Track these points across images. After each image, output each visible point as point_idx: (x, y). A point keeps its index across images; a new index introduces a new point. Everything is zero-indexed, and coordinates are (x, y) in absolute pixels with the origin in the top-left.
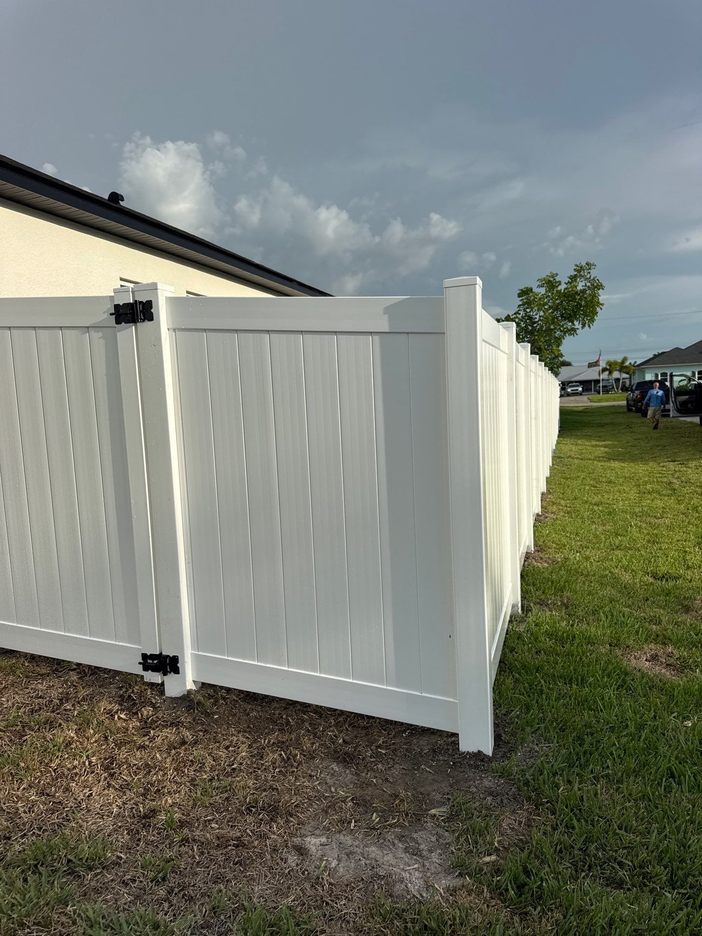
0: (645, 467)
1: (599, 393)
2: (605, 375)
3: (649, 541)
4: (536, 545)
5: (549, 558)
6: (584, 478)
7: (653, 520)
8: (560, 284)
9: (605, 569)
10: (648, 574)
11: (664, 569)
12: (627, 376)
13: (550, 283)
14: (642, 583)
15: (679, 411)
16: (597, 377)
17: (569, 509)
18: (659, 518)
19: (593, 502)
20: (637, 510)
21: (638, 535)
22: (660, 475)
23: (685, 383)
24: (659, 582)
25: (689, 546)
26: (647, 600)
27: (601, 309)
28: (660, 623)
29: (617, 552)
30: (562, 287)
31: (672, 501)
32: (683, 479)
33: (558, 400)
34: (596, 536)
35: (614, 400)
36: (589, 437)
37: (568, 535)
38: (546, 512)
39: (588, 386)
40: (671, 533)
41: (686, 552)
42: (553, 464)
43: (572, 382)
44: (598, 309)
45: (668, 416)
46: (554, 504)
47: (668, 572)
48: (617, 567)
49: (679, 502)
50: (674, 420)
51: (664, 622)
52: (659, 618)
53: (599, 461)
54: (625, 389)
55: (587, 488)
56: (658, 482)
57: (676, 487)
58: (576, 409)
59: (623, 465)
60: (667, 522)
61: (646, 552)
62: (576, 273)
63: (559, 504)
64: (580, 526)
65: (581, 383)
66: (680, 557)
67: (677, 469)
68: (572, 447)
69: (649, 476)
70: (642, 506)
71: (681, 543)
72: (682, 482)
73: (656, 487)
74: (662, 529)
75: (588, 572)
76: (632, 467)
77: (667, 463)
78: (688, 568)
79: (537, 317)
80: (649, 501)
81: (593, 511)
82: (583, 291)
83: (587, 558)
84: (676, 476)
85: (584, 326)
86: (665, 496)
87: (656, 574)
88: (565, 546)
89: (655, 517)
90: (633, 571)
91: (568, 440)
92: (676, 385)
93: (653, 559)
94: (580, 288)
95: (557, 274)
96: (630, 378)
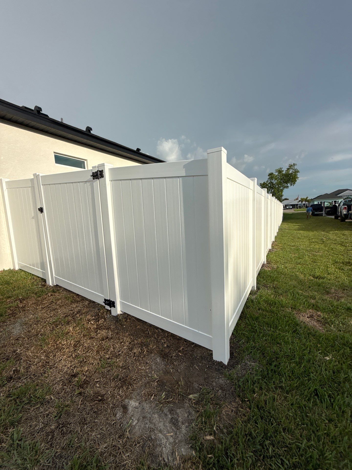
0: (312, 233)
1: (298, 208)
2: (300, 203)
3: (312, 262)
4: (267, 261)
5: (271, 267)
6: (289, 237)
7: (314, 253)
8: (283, 171)
9: (293, 272)
10: (311, 276)
11: (318, 274)
12: (308, 203)
13: (280, 171)
14: (308, 280)
15: (326, 214)
16: (297, 203)
17: (282, 248)
18: (317, 252)
19: (291, 245)
20: (308, 249)
21: (308, 259)
22: (318, 236)
23: (329, 205)
24: (316, 280)
25: (329, 265)
26: (310, 287)
27: (298, 179)
28: (315, 299)
29: (299, 265)
30: (284, 172)
31: (322, 246)
32: (327, 238)
33: (282, 210)
34: (291, 258)
35: (303, 211)
36: (292, 223)
37: (280, 258)
38: (273, 249)
39: (294, 206)
40: (322, 259)
41: (328, 267)
42: (279, 231)
43: (288, 205)
44: (297, 179)
45: (322, 216)
46: (277, 245)
47: (320, 275)
48: (298, 272)
49: (325, 246)
50: (324, 217)
51: (317, 299)
52: (315, 297)
53: (295, 231)
54: (307, 207)
55: (290, 240)
56: (317, 238)
57: (324, 240)
58: (289, 213)
59: (304, 232)
60: (320, 254)
61: (311, 266)
62: (289, 167)
63: (279, 246)
64: (285, 255)
65: (292, 205)
66: (325, 269)
67: (325, 234)
68: (286, 226)
69: (314, 236)
70: (310, 247)
71: (326, 263)
72: (327, 239)
73: (316, 240)
74: (318, 257)
75: (286, 273)
76: (307, 233)
77: (321, 232)
78: (329, 274)
79: (275, 182)
80: (313, 246)
81: (291, 249)
82: (292, 173)
83: (286, 267)
84: (324, 236)
85: (291, 185)
86: (320, 244)
87: (315, 276)
88: (278, 262)
89: (315, 252)
90: (304, 274)
91: (285, 223)
92: (325, 205)
93: (313, 270)
94: (290, 172)
95: (282, 168)
96: (309, 204)
